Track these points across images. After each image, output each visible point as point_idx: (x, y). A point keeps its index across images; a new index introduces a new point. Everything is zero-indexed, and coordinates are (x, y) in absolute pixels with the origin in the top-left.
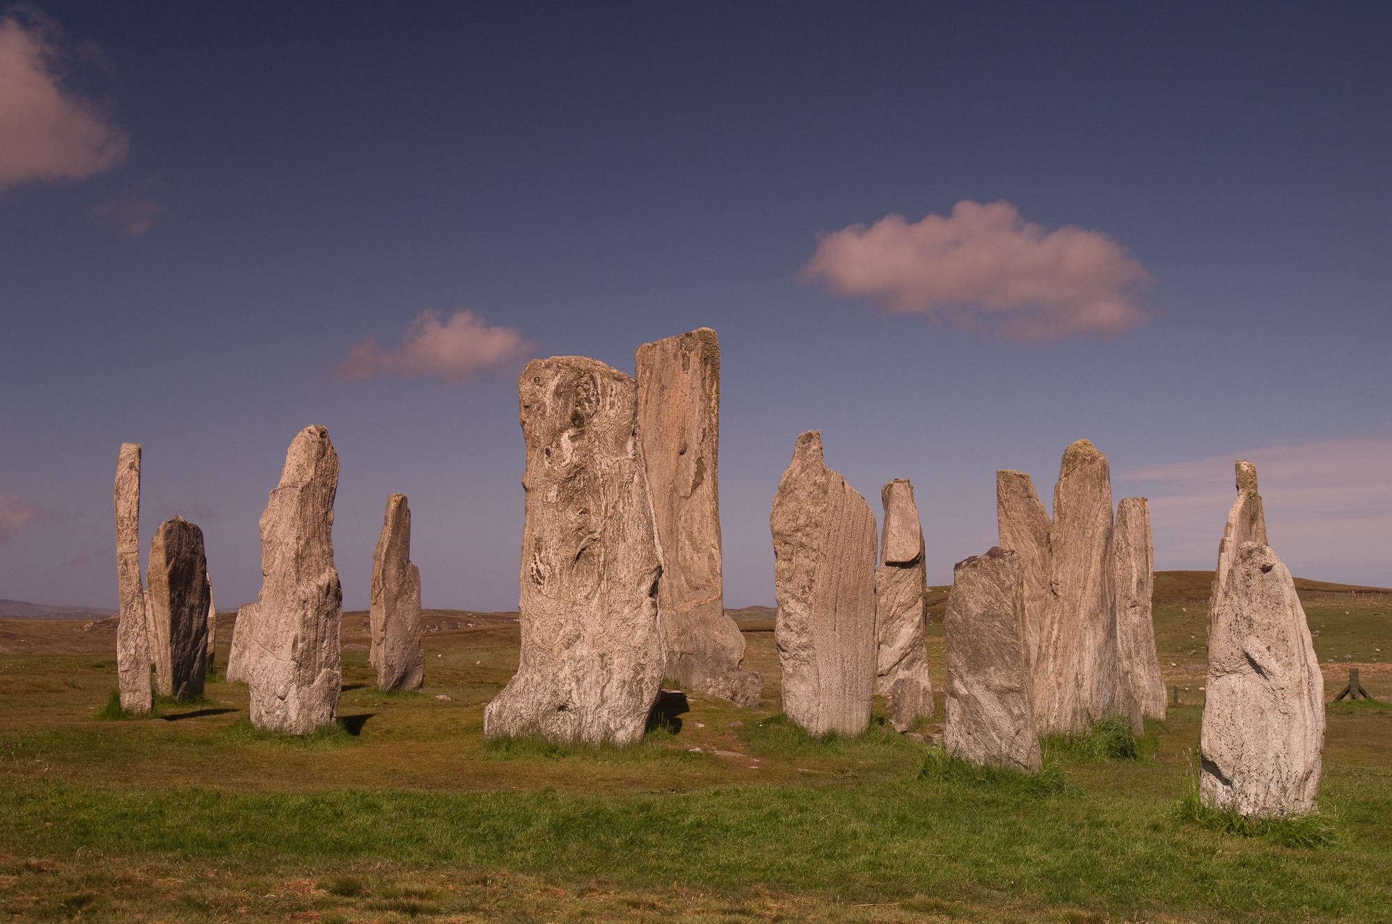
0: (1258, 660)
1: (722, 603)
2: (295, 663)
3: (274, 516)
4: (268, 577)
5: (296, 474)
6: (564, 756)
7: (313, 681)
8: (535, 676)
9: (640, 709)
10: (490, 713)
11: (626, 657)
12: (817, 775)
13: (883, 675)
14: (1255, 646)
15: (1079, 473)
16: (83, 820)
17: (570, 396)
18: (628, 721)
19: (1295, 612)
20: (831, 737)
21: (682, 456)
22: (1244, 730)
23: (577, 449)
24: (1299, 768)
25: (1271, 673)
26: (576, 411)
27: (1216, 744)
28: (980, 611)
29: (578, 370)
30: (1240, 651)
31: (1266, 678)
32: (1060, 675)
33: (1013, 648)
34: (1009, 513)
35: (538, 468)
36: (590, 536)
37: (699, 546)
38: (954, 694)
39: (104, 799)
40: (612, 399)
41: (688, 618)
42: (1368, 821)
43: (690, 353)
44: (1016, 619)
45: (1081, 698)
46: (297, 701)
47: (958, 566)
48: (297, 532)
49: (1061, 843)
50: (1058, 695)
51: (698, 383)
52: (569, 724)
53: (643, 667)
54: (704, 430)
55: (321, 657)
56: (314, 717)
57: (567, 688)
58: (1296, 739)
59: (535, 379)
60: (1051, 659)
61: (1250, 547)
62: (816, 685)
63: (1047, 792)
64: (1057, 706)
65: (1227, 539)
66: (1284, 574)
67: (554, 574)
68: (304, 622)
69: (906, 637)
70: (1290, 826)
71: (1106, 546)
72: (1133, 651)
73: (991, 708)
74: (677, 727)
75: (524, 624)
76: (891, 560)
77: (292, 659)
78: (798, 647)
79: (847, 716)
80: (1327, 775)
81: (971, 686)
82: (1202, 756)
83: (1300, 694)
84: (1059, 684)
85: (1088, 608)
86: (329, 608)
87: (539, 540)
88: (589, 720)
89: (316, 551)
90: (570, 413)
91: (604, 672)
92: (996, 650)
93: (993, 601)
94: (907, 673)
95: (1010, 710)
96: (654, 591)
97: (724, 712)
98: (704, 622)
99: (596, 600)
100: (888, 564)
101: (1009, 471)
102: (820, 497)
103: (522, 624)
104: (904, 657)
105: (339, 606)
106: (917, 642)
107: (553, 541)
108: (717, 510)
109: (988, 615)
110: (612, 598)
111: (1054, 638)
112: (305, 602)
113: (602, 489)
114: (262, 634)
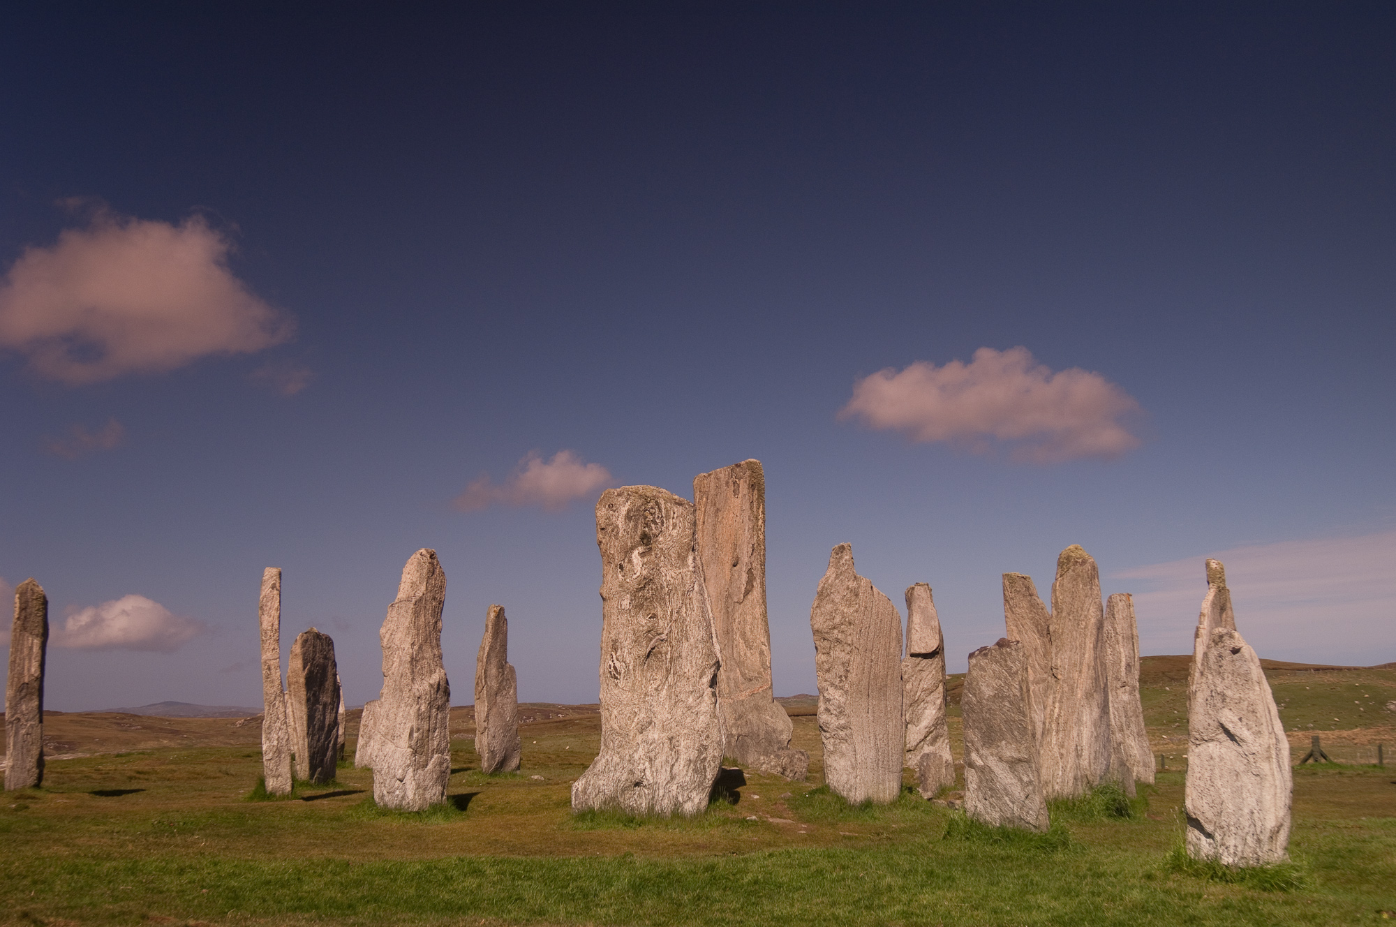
0: (1231, 730)
1: (772, 691)
2: (412, 750)
3: (392, 626)
4: (388, 678)
5: (410, 590)
6: (640, 826)
7: (427, 765)
8: (614, 757)
9: (704, 784)
10: (577, 790)
11: (691, 740)
12: (856, 838)
13: (911, 750)
14: (1229, 717)
15: (1072, 573)
16: (234, 887)
17: (639, 519)
18: (694, 794)
19: (1261, 687)
20: (867, 805)
21: (735, 568)
22: (1223, 790)
23: (646, 564)
24: (1271, 823)
25: (1243, 740)
26: (644, 532)
27: (1198, 803)
28: (992, 694)
29: (646, 497)
30: (1216, 722)
31: (1239, 745)
32: (1063, 746)
33: (1021, 724)
34: (1014, 609)
35: (613, 580)
36: (658, 637)
37: (751, 644)
38: (971, 765)
39: (251, 869)
40: (674, 521)
41: (743, 705)
42: (1333, 867)
43: (739, 480)
44: (1023, 700)
45: (1081, 766)
46: (413, 783)
47: (971, 655)
48: (412, 639)
49: (1067, 892)
50: (1061, 764)
51: (747, 506)
52: (643, 797)
53: (705, 748)
54: (753, 545)
55: (433, 745)
56: (428, 796)
57: (641, 767)
58: (1268, 797)
59: (609, 506)
60: (1054, 733)
61: (1220, 632)
62: (853, 760)
63: (1054, 848)
64: (1060, 773)
65: (1201, 626)
66: (1251, 656)
67: (628, 670)
68: (419, 715)
69: (930, 718)
70: (1265, 873)
71: (1098, 635)
72: (1124, 725)
73: (1004, 776)
74: (736, 798)
75: (604, 713)
76: (914, 652)
77: (409, 747)
78: (837, 728)
79: (881, 787)
80: (1296, 828)
81: (986, 758)
82: (1187, 814)
83: (1269, 758)
84: (1062, 755)
85: (1084, 689)
86: (440, 703)
87: (615, 641)
88: (661, 794)
89: (428, 655)
90: (639, 534)
91: (673, 753)
92: (1006, 726)
93: (1003, 685)
94: (931, 748)
95: (1021, 778)
96: (713, 682)
97: (776, 785)
98: (757, 708)
99: (665, 691)
100: (913, 655)
101: (1013, 573)
102: (853, 599)
103: (603, 713)
104: (928, 735)
105: (448, 701)
106: (939, 722)
107: (627, 642)
108: (766, 612)
109: (999, 696)
110: (678, 689)
111: (1056, 715)
112: (419, 698)
113: (668, 597)
114: (383, 726)
